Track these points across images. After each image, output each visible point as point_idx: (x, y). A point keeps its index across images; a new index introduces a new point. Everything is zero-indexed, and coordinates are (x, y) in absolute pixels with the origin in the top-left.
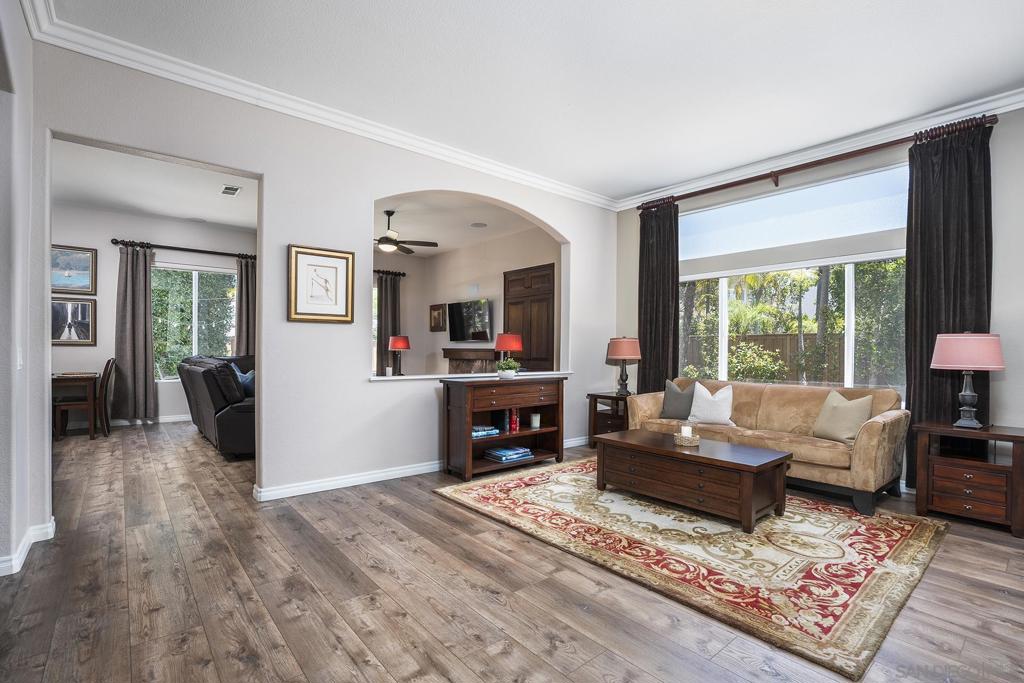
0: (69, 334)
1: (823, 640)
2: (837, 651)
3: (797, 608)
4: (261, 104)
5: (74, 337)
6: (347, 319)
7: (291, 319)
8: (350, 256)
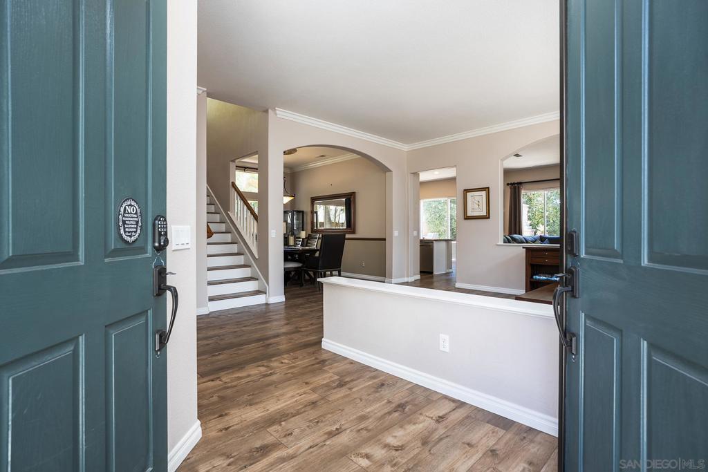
6: (487, 217)
7: (465, 219)
8: (487, 189)
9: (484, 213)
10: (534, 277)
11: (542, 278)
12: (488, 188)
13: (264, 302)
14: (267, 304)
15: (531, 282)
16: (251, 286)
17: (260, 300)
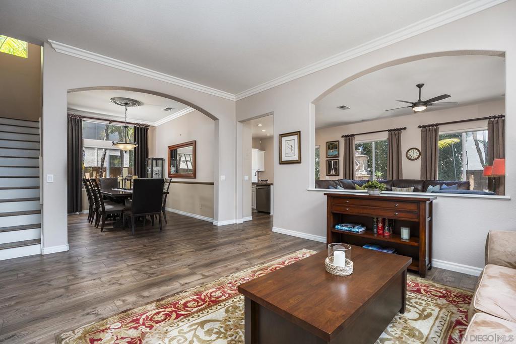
0: (333, 172)
1: (87, 335)
2: (76, 336)
3: (119, 337)
4: (272, 87)
5: (334, 173)
6: (298, 162)
7: (280, 164)
8: (298, 133)
9: (296, 158)
10: (336, 227)
11: (344, 228)
12: (300, 132)
13: (39, 253)
14: (41, 255)
15: (332, 232)
16: (30, 235)
17: (34, 250)
